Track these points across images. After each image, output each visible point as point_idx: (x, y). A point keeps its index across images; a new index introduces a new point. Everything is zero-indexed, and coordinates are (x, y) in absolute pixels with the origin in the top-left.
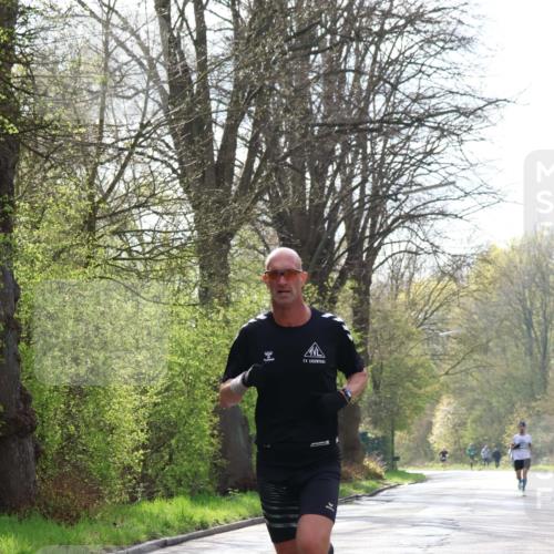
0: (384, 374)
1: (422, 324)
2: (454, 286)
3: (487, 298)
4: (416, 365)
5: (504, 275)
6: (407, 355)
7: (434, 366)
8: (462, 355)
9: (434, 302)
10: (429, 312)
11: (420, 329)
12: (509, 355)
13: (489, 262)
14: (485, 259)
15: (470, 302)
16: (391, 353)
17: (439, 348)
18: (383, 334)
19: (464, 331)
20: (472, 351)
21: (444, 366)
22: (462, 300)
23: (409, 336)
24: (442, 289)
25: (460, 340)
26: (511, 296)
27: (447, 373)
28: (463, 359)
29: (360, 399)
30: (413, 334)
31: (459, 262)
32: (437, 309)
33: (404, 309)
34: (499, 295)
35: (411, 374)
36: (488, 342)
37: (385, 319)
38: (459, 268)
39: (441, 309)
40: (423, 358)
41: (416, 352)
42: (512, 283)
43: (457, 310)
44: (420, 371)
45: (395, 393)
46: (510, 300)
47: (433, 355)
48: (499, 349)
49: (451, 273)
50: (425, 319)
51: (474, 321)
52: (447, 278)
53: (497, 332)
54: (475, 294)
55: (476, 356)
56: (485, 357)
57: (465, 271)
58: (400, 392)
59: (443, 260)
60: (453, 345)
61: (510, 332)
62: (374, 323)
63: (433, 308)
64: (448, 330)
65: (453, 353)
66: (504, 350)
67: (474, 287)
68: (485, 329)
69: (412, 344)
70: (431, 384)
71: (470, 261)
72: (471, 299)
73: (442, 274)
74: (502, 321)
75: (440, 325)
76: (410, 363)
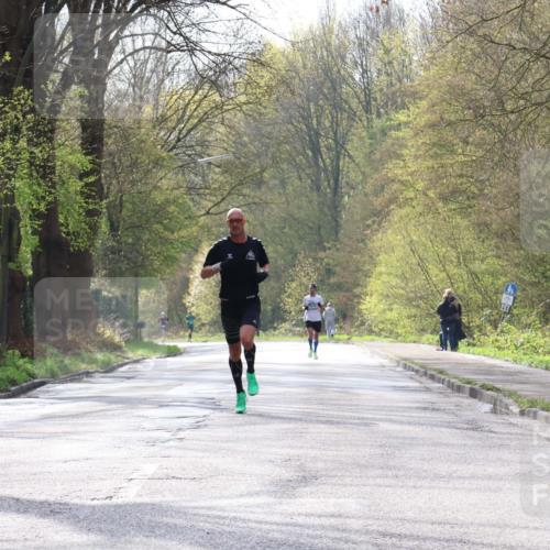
0: (124, 212)
1: (174, 147)
2: (217, 97)
3: (261, 114)
4: (167, 201)
5: (283, 82)
6: (155, 187)
7: (191, 204)
8: (227, 188)
9: (191, 117)
10: (184, 132)
11: (171, 153)
12: (290, 189)
13: (262, 64)
14: (258, 60)
15: (237, 118)
16: (133, 183)
17: (198, 180)
18: (123, 160)
19: (230, 157)
20: (241, 183)
21: (205, 203)
22: (227, 115)
23: (158, 163)
24: (201, 101)
25: (226, 168)
26: (292, 112)
27: (208, 213)
28: (229, 194)
29: (92, 245)
30: (164, 159)
31: (223, 64)
32: (195, 127)
33: (150, 126)
34: (276, 110)
35: (160, 212)
36: (263, 171)
37: (125, 137)
38: (224, 72)
39: (200, 128)
40: (176, 192)
41: (167, 183)
42: (293, 93)
43: (222, 129)
44: (172, 208)
45: (139, 239)
46: (291, 117)
47: (190, 189)
48: (277, 182)
49: (212, 79)
50: (179, 140)
51: (244, 145)
52: (206, 87)
53: (274, 158)
54: (244, 107)
55: (246, 191)
56: (258, 194)
57: (231, 78)
58: (146, 237)
59: (202, 61)
60: (215, 176)
61: (291, 160)
62: (110, 144)
63: (189, 126)
64: (209, 155)
65: (216, 186)
66: (283, 183)
67: (243, 99)
68: (258, 156)
69: (161, 174)
70: (186, 226)
71: (237, 62)
72: (239, 115)
73: (201, 80)
74: (279, 144)
75: (198, 149)
76: (159, 198)
